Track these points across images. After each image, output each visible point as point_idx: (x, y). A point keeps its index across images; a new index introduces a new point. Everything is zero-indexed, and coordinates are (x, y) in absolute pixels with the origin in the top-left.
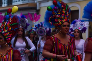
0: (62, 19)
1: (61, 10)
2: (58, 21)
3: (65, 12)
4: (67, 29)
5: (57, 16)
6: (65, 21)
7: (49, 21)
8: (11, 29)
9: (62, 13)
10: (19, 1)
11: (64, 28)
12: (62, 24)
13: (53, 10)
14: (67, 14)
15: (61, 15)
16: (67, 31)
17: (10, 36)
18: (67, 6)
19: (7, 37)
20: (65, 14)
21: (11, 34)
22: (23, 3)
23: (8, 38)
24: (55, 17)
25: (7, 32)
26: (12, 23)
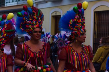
0: (33, 25)
1: (32, 16)
2: (29, 27)
3: (36, 17)
4: (38, 35)
5: (28, 22)
6: (36, 27)
7: (20, 27)
8: (6, 35)
9: (33, 19)
10: (13, 2)
11: (36, 34)
12: (33, 30)
13: (24, 15)
14: (38, 20)
15: (32, 21)
16: (38, 37)
17: (5, 42)
18: (39, 11)
19: (1, 43)
20: (36, 19)
21: (6, 40)
22: (17, 3)
23: (3, 43)
24: (26, 23)
25: (2, 38)
26: (7, 30)
